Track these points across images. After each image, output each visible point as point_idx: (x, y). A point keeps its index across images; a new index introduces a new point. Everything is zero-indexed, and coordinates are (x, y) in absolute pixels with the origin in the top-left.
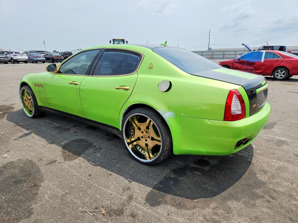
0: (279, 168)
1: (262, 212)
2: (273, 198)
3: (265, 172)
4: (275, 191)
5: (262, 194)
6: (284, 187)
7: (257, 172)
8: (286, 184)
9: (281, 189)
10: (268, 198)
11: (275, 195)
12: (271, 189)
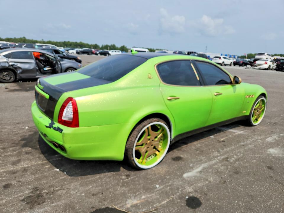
0: (19, 161)
1: (15, 137)
2: (13, 143)
3: (27, 153)
4: (14, 146)
5: (20, 142)
6: (10, 151)
7: (33, 150)
8: (9, 153)
9: (11, 149)
10: (16, 142)
11: (13, 145)
12: (17, 146)
